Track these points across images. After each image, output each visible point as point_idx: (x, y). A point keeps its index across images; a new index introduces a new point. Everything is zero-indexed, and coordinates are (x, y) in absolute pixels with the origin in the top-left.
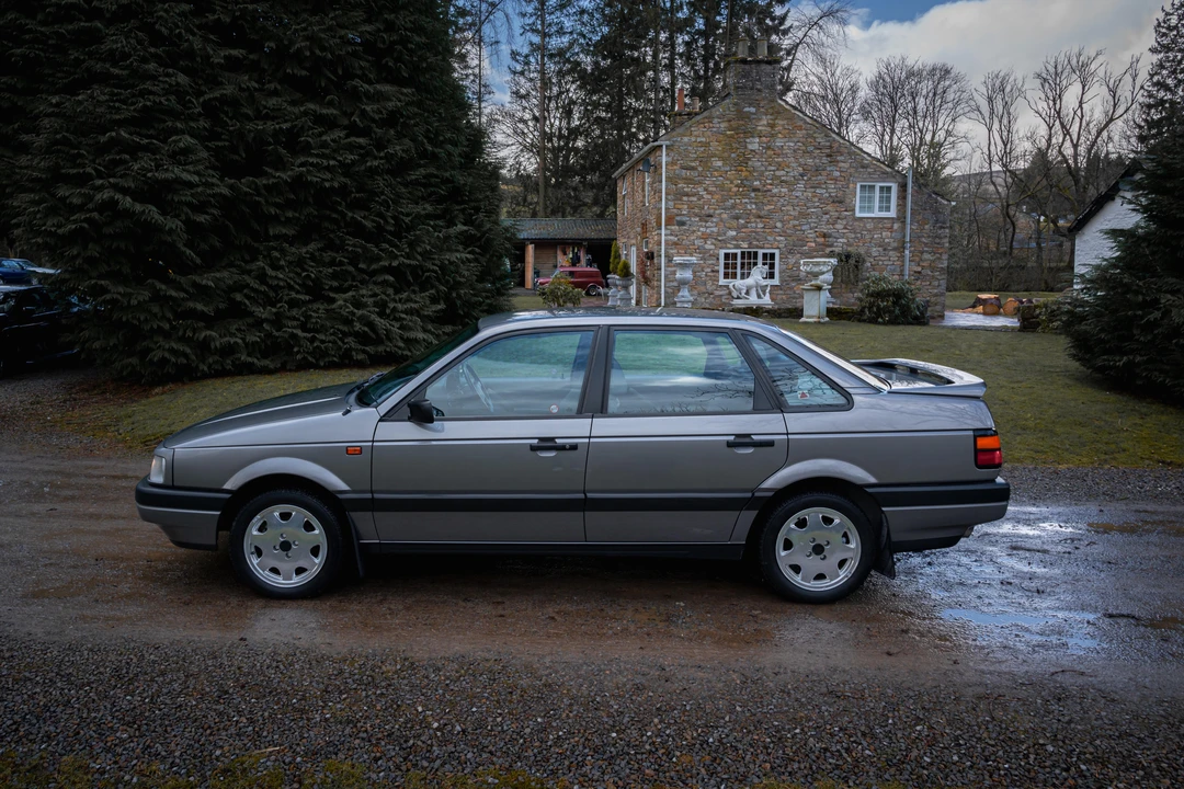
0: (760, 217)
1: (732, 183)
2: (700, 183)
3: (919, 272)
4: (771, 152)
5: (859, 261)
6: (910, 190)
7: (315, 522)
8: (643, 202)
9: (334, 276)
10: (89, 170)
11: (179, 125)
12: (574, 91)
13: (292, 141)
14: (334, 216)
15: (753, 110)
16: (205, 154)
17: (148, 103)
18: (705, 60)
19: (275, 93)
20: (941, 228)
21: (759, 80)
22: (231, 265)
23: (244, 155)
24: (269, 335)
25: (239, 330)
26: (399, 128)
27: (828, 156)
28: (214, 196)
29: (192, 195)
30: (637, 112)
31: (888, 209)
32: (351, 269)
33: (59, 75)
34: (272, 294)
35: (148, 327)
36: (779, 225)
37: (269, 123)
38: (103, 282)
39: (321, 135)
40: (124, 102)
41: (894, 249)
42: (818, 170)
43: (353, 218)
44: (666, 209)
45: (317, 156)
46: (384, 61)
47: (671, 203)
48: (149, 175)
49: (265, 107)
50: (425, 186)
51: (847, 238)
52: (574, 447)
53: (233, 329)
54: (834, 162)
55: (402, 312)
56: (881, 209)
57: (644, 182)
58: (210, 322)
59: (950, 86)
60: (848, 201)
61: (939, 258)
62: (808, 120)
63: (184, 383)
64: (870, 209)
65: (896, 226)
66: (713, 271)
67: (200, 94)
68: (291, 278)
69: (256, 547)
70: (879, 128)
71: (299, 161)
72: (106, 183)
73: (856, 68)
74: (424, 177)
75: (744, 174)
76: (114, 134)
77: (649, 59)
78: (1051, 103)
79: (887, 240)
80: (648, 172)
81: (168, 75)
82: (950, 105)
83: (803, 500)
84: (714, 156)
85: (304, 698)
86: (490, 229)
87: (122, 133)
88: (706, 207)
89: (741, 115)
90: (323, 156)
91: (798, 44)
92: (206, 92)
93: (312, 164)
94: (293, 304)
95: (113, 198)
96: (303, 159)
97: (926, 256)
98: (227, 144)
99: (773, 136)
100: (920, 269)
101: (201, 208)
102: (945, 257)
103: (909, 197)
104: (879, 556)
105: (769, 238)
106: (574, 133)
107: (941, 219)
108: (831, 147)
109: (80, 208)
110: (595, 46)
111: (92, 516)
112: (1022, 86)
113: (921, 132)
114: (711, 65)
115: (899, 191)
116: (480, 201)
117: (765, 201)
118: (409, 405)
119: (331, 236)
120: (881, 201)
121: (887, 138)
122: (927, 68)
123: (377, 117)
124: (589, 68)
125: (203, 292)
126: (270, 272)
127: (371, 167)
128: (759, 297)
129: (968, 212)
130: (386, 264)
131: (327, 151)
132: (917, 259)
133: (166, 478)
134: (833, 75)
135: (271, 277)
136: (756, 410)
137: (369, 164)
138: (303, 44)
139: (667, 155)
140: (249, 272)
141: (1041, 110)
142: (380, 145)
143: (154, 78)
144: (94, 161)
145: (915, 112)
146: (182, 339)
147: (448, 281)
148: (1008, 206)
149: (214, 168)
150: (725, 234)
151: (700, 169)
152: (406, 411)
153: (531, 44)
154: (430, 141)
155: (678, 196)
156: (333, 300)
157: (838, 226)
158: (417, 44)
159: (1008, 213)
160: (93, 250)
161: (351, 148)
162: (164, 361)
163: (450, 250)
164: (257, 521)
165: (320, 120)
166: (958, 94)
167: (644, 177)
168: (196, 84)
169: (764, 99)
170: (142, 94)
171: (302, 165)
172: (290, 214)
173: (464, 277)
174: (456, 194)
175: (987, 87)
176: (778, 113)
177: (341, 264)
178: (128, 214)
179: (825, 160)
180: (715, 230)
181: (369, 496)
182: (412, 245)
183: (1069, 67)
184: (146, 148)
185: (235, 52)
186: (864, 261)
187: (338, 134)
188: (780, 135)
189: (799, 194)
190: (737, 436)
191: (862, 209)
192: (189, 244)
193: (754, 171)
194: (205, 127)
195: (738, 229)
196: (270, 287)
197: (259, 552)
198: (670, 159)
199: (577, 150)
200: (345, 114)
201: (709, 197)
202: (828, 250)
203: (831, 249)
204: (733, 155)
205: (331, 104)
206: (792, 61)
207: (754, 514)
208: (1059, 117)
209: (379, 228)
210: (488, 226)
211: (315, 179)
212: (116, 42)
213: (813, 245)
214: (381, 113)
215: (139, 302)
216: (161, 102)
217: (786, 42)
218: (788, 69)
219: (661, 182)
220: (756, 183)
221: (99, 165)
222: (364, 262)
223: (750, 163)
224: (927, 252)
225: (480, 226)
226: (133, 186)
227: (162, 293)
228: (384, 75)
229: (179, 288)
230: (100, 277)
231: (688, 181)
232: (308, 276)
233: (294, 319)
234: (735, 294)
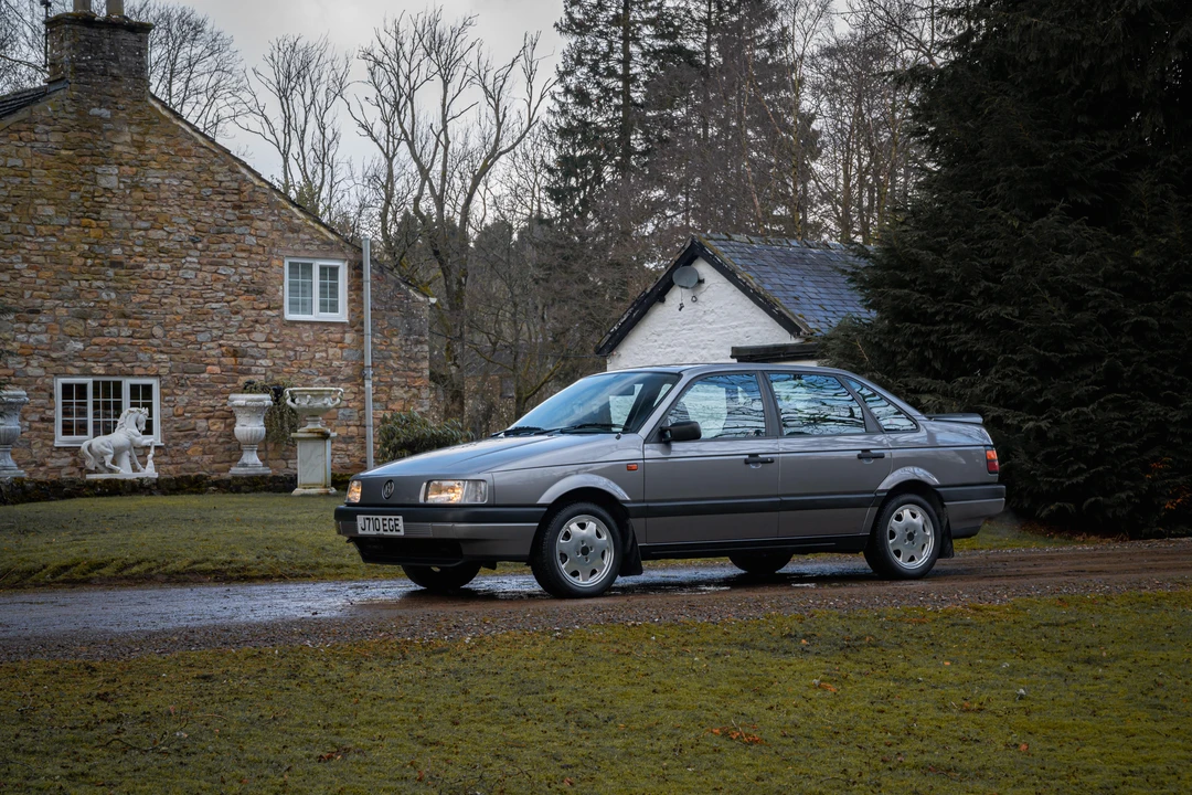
1: (73, 249)
2: (15, 246)
4: (138, 195)
6: (367, 275)
15: (105, 113)
20: (418, 343)
21: (116, 59)
27: (237, 207)
31: (334, 308)
36: (158, 331)
42: (220, 232)
51: (273, 357)
54: (245, 219)
56: (323, 307)
60: (270, 290)
61: (416, 397)
62: (201, 139)
64: (307, 308)
65: (348, 338)
66: (42, 420)
75: (93, 233)
79: (336, 363)
84: (41, 196)
88: (27, 294)
89: (85, 121)
97: (398, 392)
99: (142, 164)
102: (426, 393)
103: (367, 288)
105: (141, 356)
107: (416, 328)
108: (239, 191)
115: (350, 276)
117: (133, 286)
120: (323, 293)
128: (135, 469)
132: (384, 397)
150: (63, 348)
151: (14, 219)
157: (256, 337)
169: (124, 95)
176: (150, 123)
179: (230, 214)
180: (43, 338)
188: (154, 164)
189: (190, 274)
191: (294, 306)
193: (112, 228)
195: (86, 337)
201: (32, 274)
202: (243, 380)
203: (246, 378)
204: (74, 196)
220: (117, 251)
223: (104, 213)
224: (397, 385)
234: (91, 464)
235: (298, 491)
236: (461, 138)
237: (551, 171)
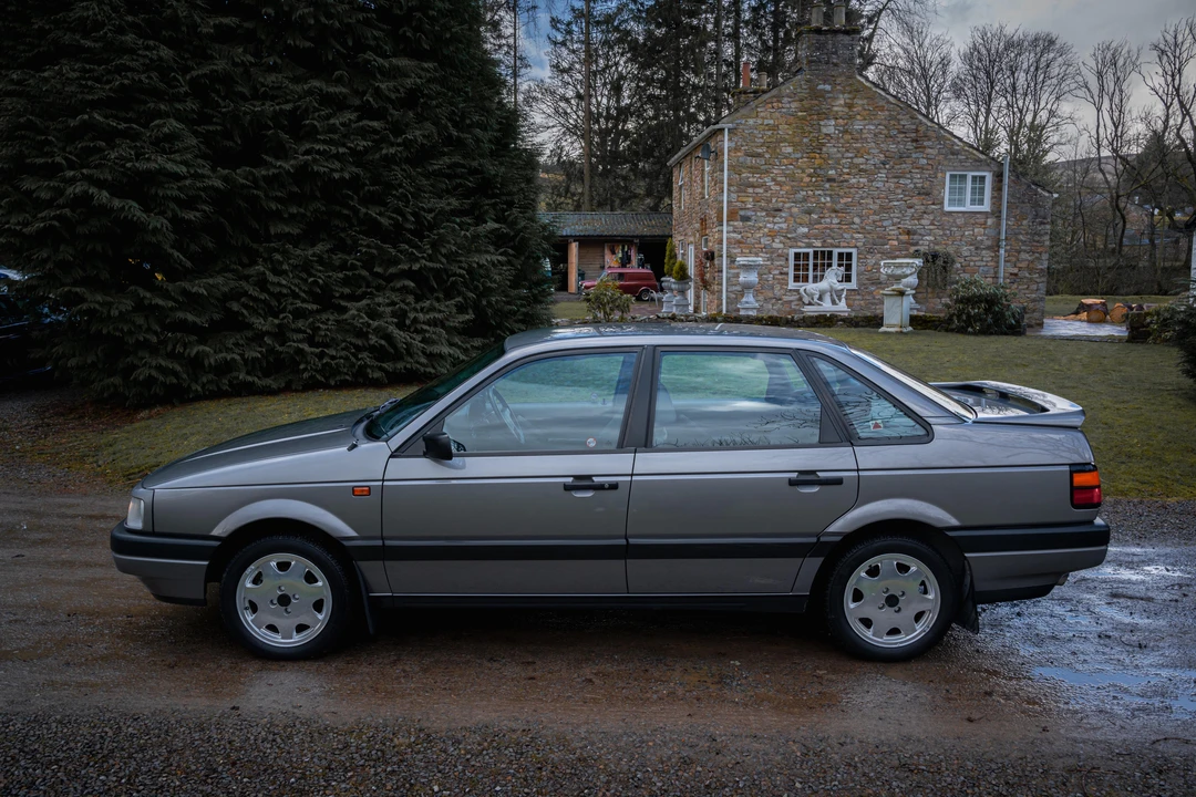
0: (836, 211)
1: (803, 172)
2: (767, 172)
3: (1016, 275)
4: (848, 137)
5: (948, 262)
6: (1006, 180)
7: (317, 572)
8: (702, 194)
9: (346, 282)
10: (58, 159)
11: (163, 107)
12: (624, 65)
13: (296, 125)
14: (346, 212)
15: (828, 87)
16: (193, 141)
17: (126, 82)
18: (775, 29)
19: (274, 69)
20: (1042, 223)
21: (835, 53)
22: (226, 269)
23: (239, 142)
24: (271, 350)
25: (236, 345)
26: (419, 110)
27: (913, 141)
28: (204, 189)
29: (179, 189)
30: (696, 88)
31: (981, 202)
32: (364, 273)
33: (22, 48)
34: (274, 303)
35: (131, 340)
36: (857, 220)
37: (268, 103)
38: (78, 290)
39: (328, 117)
40: (98, 80)
41: (988, 248)
42: (901, 157)
43: (366, 214)
44: (728, 202)
45: (325, 142)
46: (401, 31)
47: (734, 196)
48: (129, 165)
49: (263, 85)
50: (449, 177)
51: (935, 236)
52: (614, 486)
53: (230, 342)
54: (920, 148)
55: (424, 323)
56: (973, 202)
57: (703, 170)
58: (203, 335)
59: (1054, 59)
60: (936, 192)
61: (1037, 258)
62: (891, 99)
63: (174, 406)
64: (961, 202)
65: (990, 222)
66: (781, 274)
67: (186, 70)
68: (295, 285)
69: (250, 602)
70: (973, 107)
71: (303, 149)
72: (78, 174)
73: (947, 38)
74: (449, 167)
75: (817, 162)
76: (86, 117)
77: (710, 27)
78: (1169, 79)
79: (979, 238)
80: (708, 159)
81: (147, 48)
82: (1055, 81)
83: (876, 545)
84: (785, 141)
85: (304, 776)
86: (525, 227)
87: (96, 115)
88: (774, 200)
89: (816, 95)
90: (331, 142)
91: (881, 11)
92: (193, 69)
93: (318, 152)
94: (299, 314)
95: (86, 192)
96: (308, 146)
97: (1024, 256)
98: (219, 128)
99: (851, 118)
100: (1016, 270)
101: (190, 204)
102: (1045, 257)
103: (1006, 189)
104: (960, 607)
105: (845, 235)
106: (624, 113)
107: (1042, 213)
108: (917, 131)
109: (49, 204)
110: (647, 11)
111: (64, 563)
112: (1137, 59)
113: (1021, 112)
114: (782, 34)
115: (994, 181)
116: (514, 194)
117: (841, 193)
118: (424, 439)
119: (343, 235)
120: (973, 193)
121: (982, 119)
122: (1029, 38)
123: (393, 96)
124: (641, 38)
125: (193, 301)
126: (271, 278)
127: (386, 155)
128: (834, 303)
129: (1072, 204)
130: (406, 267)
131: (336, 137)
132: (1014, 259)
133: (145, 522)
134: (920, 46)
135: (272, 283)
136: (822, 443)
137: (384, 152)
138: (306, 11)
139: (730, 140)
140: (246, 278)
141: (1158, 87)
142: (398, 129)
143: (132, 51)
144: (64, 149)
145: (1014, 89)
146: (172, 356)
147: (476, 288)
148: (1118, 197)
149: (204, 157)
150: (795, 231)
151: (767, 156)
152: (421, 445)
153: (573, 10)
154: (456, 125)
155: (742, 187)
156: (345, 310)
157: (923, 222)
158: (439, 11)
159: (1117, 206)
160: (66, 252)
161: (364, 133)
162: (151, 380)
163: (478, 251)
164: (251, 571)
165: (326, 99)
166: (1064, 68)
167: (703, 166)
168: (182, 58)
169: (840, 75)
170: (121, 70)
171: (307, 152)
172: (294, 210)
173: (495, 281)
174: (486, 186)
175: (1096, 60)
176: (857, 91)
177: (353, 267)
178: (104, 210)
179: (910, 146)
180: (784, 226)
181: (380, 543)
182: (434, 245)
183: (1190, 36)
184: (124, 134)
185: (226, 21)
186: (953, 262)
187: (349, 116)
188: (858, 117)
189: (880, 185)
190: (801, 472)
191: (952, 202)
192: (177, 245)
193: (829, 158)
194: (193, 110)
195: (810, 225)
196: (271, 294)
197: (254, 608)
198: (733, 145)
199: (627, 134)
200: (356, 92)
201: (777, 188)
202: (912, 249)
203: (916, 248)
204: (805, 140)
205: (339, 81)
206: (874, 30)
207: (818, 561)
208: (1178, 96)
209: (397, 225)
210: (523, 224)
211: (322, 169)
212: (87, 9)
213: (896, 243)
214: (398, 91)
215: (120, 312)
216: (140, 81)
217: (868, 8)
218: (870, 39)
219: (722, 171)
220: (832, 172)
221: (70, 153)
222: (380, 266)
223: (824, 149)
224: (1025, 251)
225: (514, 223)
226: (110, 178)
227: (146, 302)
228: (402, 47)
229: (166, 295)
230: (75, 283)
231: (754, 170)
232: (315, 282)
233: (299, 331)
234: (806, 300)
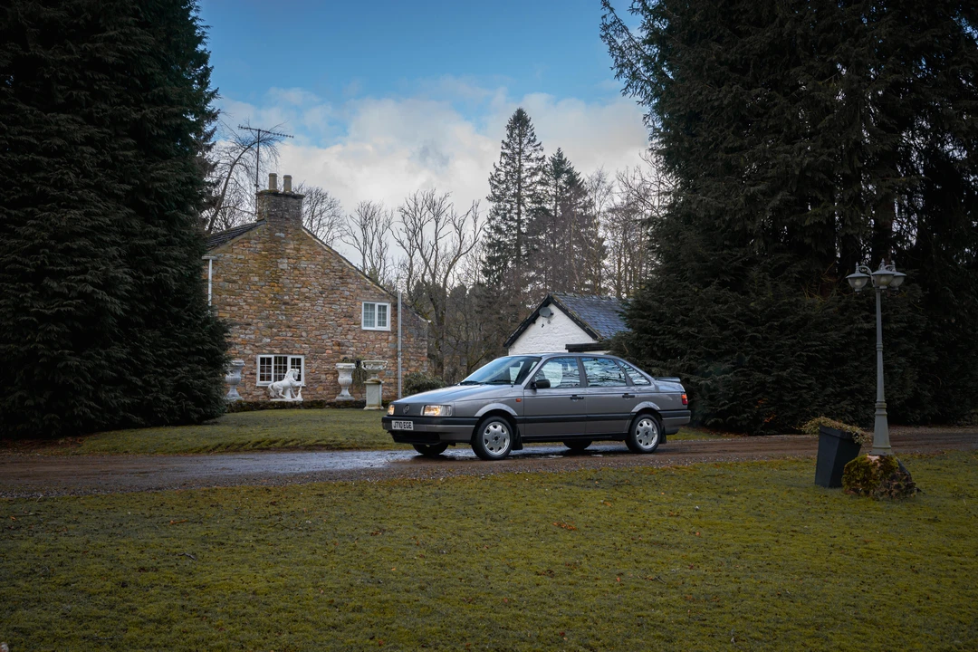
0: (289, 327)
1: (266, 296)
2: (240, 295)
4: (297, 272)
6: (399, 310)
15: (282, 235)
20: (422, 341)
21: (287, 211)
27: (341, 278)
31: (384, 324)
36: (304, 334)
42: (333, 289)
51: (356, 347)
54: (345, 284)
56: (380, 324)
60: (355, 316)
61: (421, 365)
62: (325, 247)
64: (372, 324)
65: (391, 338)
66: (251, 374)
75: (276, 289)
79: (385, 350)
84: (253, 272)
88: (245, 316)
89: (273, 239)
97: (413, 363)
99: (298, 258)
100: (408, 373)
102: (425, 364)
103: (400, 315)
105: (296, 345)
107: (422, 334)
108: (342, 271)
115: (392, 310)
117: (293, 313)
120: (379, 318)
128: (293, 397)
132: (407, 365)
139: (213, 268)
141: (403, 240)
150: (261, 341)
151: (240, 283)
155: (221, 306)
157: (349, 337)
169: (291, 227)
176: (303, 239)
179: (338, 281)
180: (253, 336)
188: (304, 258)
189: (319, 308)
191: (366, 323)
193: (284, 287)
195: (271, 337)
198: (215, 273)
201: (248, 307)
202: (342, 357)
203: (344, 356)
204: (267, 272)
213: (330, 352)
220: (286, 297)
223: (281, 280)
224: (413, 360)
231: (231, 293)
234: (272, 394)
235: (366, 408)
236: (443, 247)
237: (484, 263)
